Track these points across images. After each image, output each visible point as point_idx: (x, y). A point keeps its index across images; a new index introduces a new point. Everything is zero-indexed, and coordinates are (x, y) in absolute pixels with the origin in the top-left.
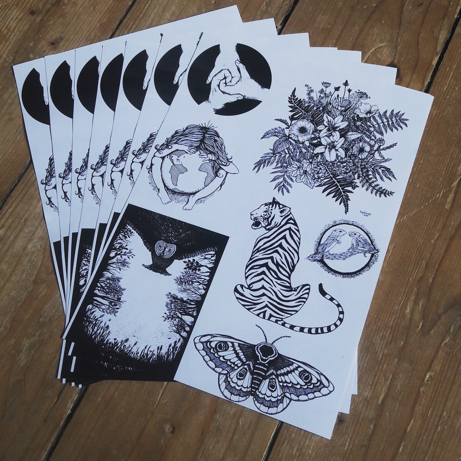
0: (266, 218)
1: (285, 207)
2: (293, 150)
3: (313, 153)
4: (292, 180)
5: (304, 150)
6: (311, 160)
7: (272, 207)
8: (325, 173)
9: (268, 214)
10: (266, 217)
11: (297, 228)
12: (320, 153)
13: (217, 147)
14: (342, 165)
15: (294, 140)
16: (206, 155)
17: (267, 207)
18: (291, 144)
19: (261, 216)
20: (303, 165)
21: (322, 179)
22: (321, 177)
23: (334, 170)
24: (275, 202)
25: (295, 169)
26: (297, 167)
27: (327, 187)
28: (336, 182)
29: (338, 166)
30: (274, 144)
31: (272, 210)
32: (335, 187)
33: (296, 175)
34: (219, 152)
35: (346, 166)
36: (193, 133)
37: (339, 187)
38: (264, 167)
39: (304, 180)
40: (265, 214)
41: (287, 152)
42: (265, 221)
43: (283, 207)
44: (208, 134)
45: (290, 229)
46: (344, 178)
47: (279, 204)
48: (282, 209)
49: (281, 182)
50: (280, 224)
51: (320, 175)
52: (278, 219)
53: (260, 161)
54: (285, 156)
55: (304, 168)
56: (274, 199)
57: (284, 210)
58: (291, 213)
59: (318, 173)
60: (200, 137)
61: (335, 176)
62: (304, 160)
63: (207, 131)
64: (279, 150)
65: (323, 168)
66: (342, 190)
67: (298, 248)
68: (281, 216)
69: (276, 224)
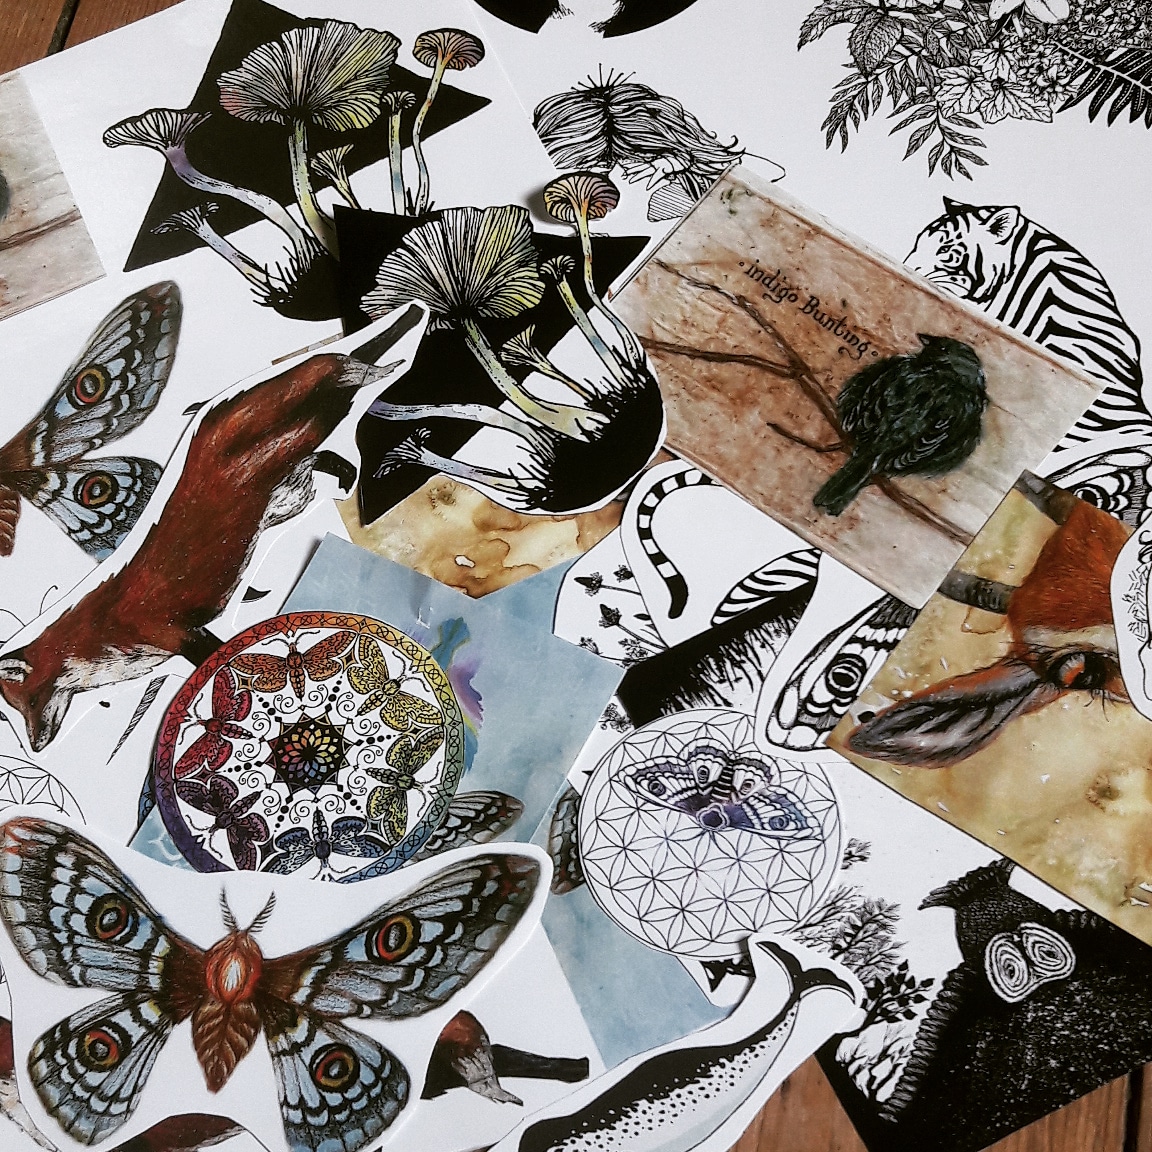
0: (957, 269)
1: (998, 209)
2: (921, 40)
3: (989, 22)
4: (969, 123)
5: (956, 26)
6: (996, 44)
7: (956, 228)
8: (1063, 62)
9: (955, 255)
11: (1075, 256)
12: (1013, 12)
13: (670, 127)
14: (1100, 18)
15: (908, 10)
16: (647, 165)
17: (938, 235)
18: (903, 25)
19: (937, 269)
20: (980, 68)
21: (1064, 82)
22: (1058, 78)
23: (1087, 42)
24: (955, 212)
25: (962, 89)
26: (962, 81)
27: (1096, 98)
28: (1116, 73)
29: (1094, 25)
30: (850, 46)
31: (959, 236)
32: (1120, 89)
33: (974, 105)
34: (686, 140)
35: (1115, 14)
36: (566, 122)
37: (1134, 82)
38: (856, 124)
39: (1009, 109)
40: (946, 256)
41: (907, 53)
42: (959, 278)
43: (993, 213)
44: (618, 104)
45: (1053, 267)
46: (1131, 51)
47: (975, 211)
48: (992, 221)
49: (942, 144)
50: (1013, 266)
51: (1053, 72)
52: (997, 256)
53: (834, 111)
54: (906, 66)
55: (987, 75)
56: (947, 201)
57: (999, 220)
58: (1027, 221)
59: (1041, 70)
60: (596, 123)
61: (1100, 56)
62: (975, 53)
63: (608, 98)
64: (877, 57)
65: (1048, 52)
66: (1147, 88)
67: (1115, 309)
68: (1003, 243)
69: (999, 271)
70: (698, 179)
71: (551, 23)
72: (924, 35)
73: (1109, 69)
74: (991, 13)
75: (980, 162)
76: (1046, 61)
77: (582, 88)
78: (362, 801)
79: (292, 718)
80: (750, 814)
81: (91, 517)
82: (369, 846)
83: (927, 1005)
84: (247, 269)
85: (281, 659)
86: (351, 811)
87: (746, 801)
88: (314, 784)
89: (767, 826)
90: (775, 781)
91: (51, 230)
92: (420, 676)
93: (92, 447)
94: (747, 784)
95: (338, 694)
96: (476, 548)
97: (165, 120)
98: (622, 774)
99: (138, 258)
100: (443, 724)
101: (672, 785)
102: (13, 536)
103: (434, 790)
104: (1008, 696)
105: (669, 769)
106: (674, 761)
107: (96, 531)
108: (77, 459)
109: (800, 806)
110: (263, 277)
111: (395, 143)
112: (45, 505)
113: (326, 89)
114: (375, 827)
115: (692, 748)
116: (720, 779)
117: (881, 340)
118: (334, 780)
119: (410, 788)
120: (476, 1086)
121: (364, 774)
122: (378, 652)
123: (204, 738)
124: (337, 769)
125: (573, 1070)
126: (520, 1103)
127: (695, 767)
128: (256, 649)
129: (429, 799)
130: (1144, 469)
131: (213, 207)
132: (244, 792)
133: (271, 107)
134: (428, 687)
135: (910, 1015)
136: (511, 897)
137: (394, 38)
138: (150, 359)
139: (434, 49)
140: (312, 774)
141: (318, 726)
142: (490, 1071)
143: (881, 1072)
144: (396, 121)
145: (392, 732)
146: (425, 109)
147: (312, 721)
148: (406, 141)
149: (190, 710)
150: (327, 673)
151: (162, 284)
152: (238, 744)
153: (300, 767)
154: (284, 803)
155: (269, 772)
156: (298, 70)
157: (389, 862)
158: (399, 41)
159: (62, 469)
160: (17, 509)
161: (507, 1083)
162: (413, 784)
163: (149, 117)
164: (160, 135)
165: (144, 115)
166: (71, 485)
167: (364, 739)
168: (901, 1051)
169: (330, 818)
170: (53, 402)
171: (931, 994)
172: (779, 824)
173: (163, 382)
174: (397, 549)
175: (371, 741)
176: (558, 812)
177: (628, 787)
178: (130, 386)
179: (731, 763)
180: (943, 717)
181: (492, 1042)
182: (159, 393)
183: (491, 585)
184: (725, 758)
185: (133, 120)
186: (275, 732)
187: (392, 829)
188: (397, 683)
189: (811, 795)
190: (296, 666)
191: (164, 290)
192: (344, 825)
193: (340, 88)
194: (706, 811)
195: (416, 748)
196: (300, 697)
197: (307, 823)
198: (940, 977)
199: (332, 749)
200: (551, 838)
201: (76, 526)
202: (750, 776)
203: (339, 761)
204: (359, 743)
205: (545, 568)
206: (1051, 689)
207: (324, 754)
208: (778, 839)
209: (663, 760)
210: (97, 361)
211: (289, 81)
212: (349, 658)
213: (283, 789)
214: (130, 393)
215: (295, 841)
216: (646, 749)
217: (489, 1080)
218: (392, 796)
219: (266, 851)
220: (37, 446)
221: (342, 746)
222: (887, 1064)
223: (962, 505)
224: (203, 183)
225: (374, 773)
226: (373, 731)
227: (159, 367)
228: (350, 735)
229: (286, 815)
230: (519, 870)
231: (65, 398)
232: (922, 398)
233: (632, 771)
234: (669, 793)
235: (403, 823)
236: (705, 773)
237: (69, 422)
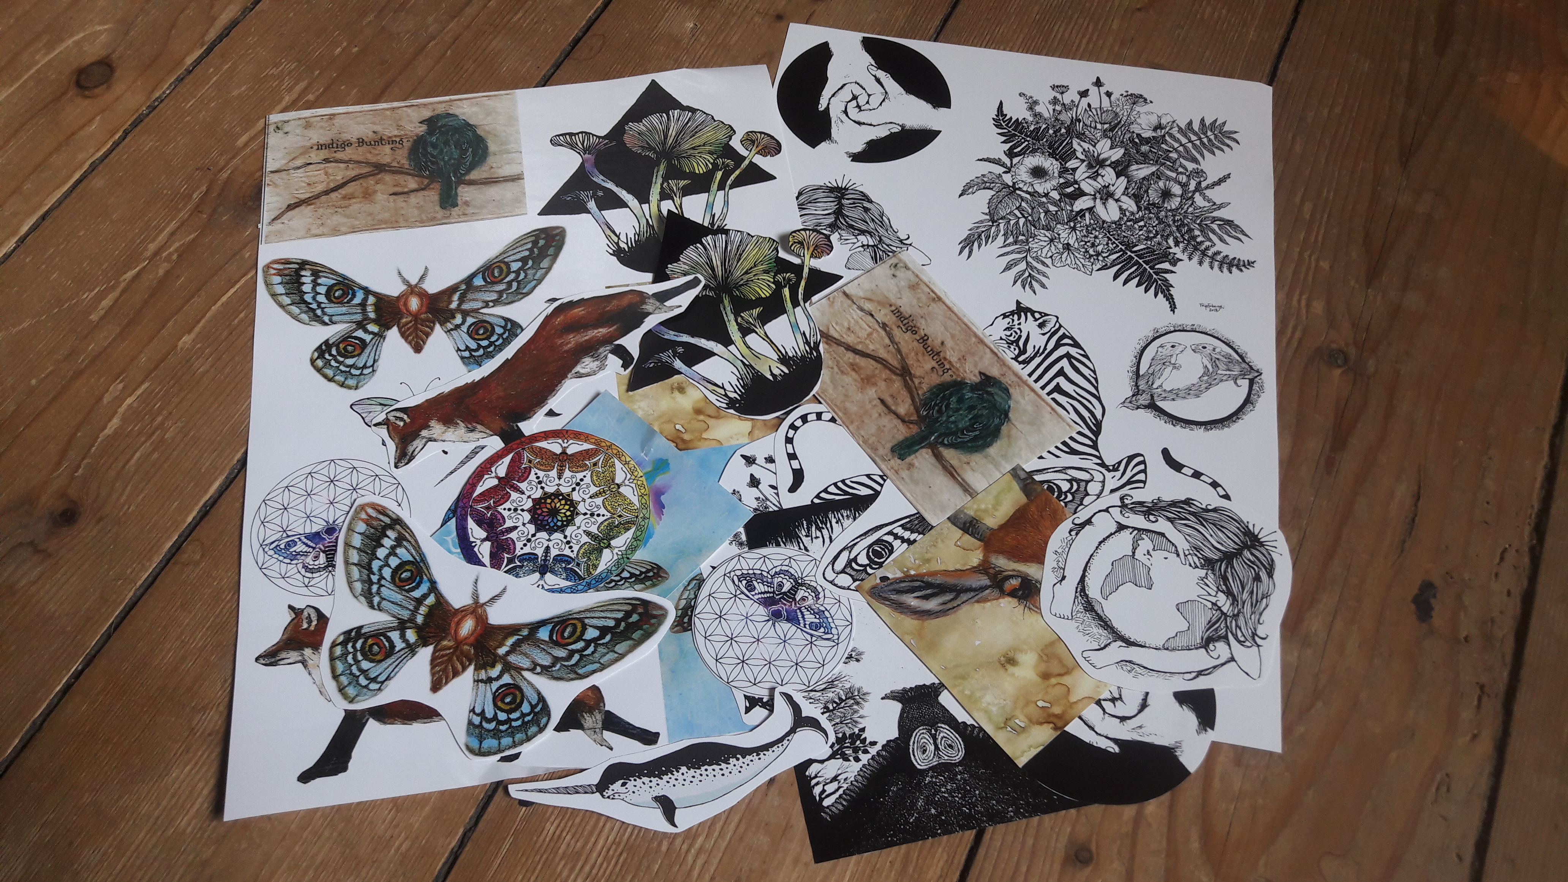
0: (1012, 343)
1: (1046, 315)
2: (1030, 211)
3: (1072, 211)
4: (1044, 263)
5: (1052, 208)
6: (1072, 224)
7: (1019, 319)
8: (1107, 244)
9: (1014, 334)
10: (1011, 338)
11: (1082, 353)
12: (1087, 209)
13: (873, 220)
14: (1136, 226)
15: (1027, 192)
16: (854, 237)
17: (1008, 320)
18: (1022, 200)
19: (1001, 339)
20: (1059, 235)
21: (1104, 255)
22: (1102, 252)
23: (1124, 237)
24: (1021, 310)
25: (1045, 244)
26: (1047, 239)
27: (1120, 269)
28: (1136, 258)
29: (1130, 228)
30: (989, 203)
31: (1019, 324)
32: (1135, 267)
33: (1050, 254)
34: (879, 229)
35: (1145, 226)
36: (815, 201)
37: (1145, 265)
38: (979, 247)
39: (1069, 262)
40: (1008, 333)
41: (1020, 216)
42: (1012, 347)
43: (1042, 317)
44: (848, 199)
45: (1068, 356)
46: (1148, 248)
47: (1033, 313)
48: (1041, 321)
49: (1025, 271)
50: (1045, 349)
51: (1100, 248)
52: (1038, 340)
53: (969, 236)
54: (1017, 223)
55: (1062, 240)
56: (1018, 303)
57: (1045, 321)
58: (1061, 326)
59: (1093, 245)
60: (832, 206)
61: (1129, 246)
62: (1059, 226)
63: (843, 195)
64: (1002, 213)
65: (1100, 236)
66: (1151, 271)
67: (1096, 388)
68: (1044, 334)
69: (1036, 349)
70: (881, 253)
71: (824, 145)
72: (1033, 209)
73: (1133, 255)
74: (1074, 207)
75: (1043, 286)
76: (1098, 241)
77: (830, 185)
78: (576, 548)
79: (551, 489)
80: (800, 616)
81: (473, 345)
82: (571, 574)
83: (869, 756)
84: (608, 232)
85: (555, 454)
86: (567, 552)
87: (800, 609)
88: (551, 531)
89: (807, 626)
90: (820, 601)
91: (505, 181)
92: (633, 485)
93: (487, 306)
94: (803, 599)
95: (582, 483)
96: (690, 422)
97: (589, 139)
98: (733, 574)
99: (549, 210)
100: (637, 517)
101: (760, 587)
102: (424, 343)
103: (620, 553)
104: (970, 590)
105: (761, 578)
106: (765, 574)
107: (474, 354)
108: (476, 311)
109: (830, 620)
110: (616, 239)
111: (715, 186)
112: (449, 331)
113: (686, 146)
114: (578, 565)
115: (778, 569)
116: (789, 591)
117: (958, 369)
118: (563, 531)
119: (606, 548)
120: (588, 732)
121: (582, 533)
122: (613, 465)
123: (496, 487)
124: (567, 526)
125: (648, 738)
126: (611, 749)
127: (776, 581)
128: (543, 444)
129: (616, 557)
130: (1087, 482)
131: (600, 194)
132: (509, 524)
133: (651, 148)
134: (636, 493)
135: (857, 759)
136: (645, 627)
137: (732, 129)
138: (536, 266)
139: (753, 142)
140: (552, 524)
141: (564, 498)
142: (600, 725)
143: (830, 788)
144: (719, 174)
145: (606, 513)
146: (737, 172)
147: (562, 494)
148: (721, 187)
149: (493, 469)
150: (579, 469)
151: (557, 228)
152: (514, 495)
153: (546, 518)
154: (530, 537)
155: (527, 517)
156: (672, 132)
157: (580, 587)
158: (735, 132)
159: (465, 314)
160: (432, 329)
161: (607, 735)
162: (609, 546)
163: (580, 135)
164: (583, 145)
165: (578, 134)
166: (468, 324)
167: (589, 512)
168: (846, 779)
169: (554, 552)
170: (473, 276)
171: (873, 751)
172: (815, 627)
173: (540, 281)
174: (643, 410)
175: (592, 515)
176: (688, 585)
177: (733, 582)
178: (520, 278)
179: (798, 584)
180: (929, 591)
181: (606, 709)
182: (535, 287)
183: (691, 445)
184: (796, 580)
185: (571, 134)
186: (538, 494)
187: (588, 569)
188: (619, 486)
189: (839, 615)
190: (563, 460)
191: (558, 231)
192: (561, 559)
193: (693, 148)
194: (775, 608)
195: (616, 527)
196: (560, 479)
197: (540, 552)
198: (882, 742)
199: (568, 513)
200: (680, 599)
201: (463, 347)
202: (806, 594)
203: (570, 521)
204: (585, 514)
205: (725, 444)
206: (996, 593)
207: (562, 515)
208: (812, 635)
209: (759, 572)
210: (506, 260)
211: (666, 137)
212: (595, 464)
213: (532, 528)
214: (519, 283)
215: (530, 560)
216: (751, 563)
217: (597, 730)
218: (594, 549)
219: (510, 561)
220: (456, 297)
221: (574, 513)
222: (835, 785)
223: (976, 474)
224: (599, 179)
225: (588, 534)
226: (596, 509)
227: (540, 273)
228: (581, 508)
229: (529, 544)
230: (654, 612)
231: (480, 275)
232: (971, 408)
233: (739, 573)
234: (756, 591)
235: (595, 567)
236: (781, 585)
237: (478, 289)
